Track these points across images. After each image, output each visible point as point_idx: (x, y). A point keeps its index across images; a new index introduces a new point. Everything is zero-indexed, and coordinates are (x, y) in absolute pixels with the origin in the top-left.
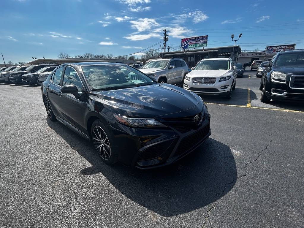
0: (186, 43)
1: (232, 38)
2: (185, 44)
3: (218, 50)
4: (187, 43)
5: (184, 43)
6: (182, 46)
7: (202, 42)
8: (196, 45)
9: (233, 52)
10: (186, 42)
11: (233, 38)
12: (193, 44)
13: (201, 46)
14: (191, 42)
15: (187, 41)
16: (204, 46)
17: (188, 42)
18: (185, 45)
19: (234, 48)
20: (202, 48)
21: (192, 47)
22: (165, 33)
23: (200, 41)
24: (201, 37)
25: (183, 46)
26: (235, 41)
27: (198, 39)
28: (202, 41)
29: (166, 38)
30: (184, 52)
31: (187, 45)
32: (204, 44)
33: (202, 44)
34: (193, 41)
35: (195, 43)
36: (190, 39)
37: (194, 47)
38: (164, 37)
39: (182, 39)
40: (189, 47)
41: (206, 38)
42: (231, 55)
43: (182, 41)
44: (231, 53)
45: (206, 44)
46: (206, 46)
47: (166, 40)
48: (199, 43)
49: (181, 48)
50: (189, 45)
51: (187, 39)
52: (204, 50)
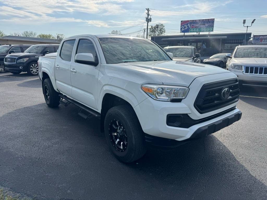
0: (187, 26)
2: (185, 27)
3: (226, 37)
4: (188, 27)
5: (184, 26)
6: (181, 29)
7: (207, 25)
10: (186, 25)
11: (245, 23)
12: (196, 27)
13: (206, 31)
14: (192, 26)
15: (188, 24)
17: (189, 25)
18: (185, 29)
19: (246, 35)
23: (204, 24)
24: (206, 20)
25: (182, 30)
26: (248, 27)
27: (202, 22)
29: (149, 18)
30: (184, 37)
31: (188, 28)
32: (209, 28)
33: (207, 28)
34: (195, 24)
35: (199, 27)
36: (192, 21)
37: (197, 31)
38: (147, 17)
39: (182, 21)
40: (191, 31)
41: (212, 21)
42: (243, 42)
43: (181, 24)
44: (243, 41)
45: (213, 29)
46: (212, 31)
47: (148, 21)
48: (203, 27)
49: (180, 32)
50: (191, 28)
51: (188, 21)
52: (209, 36)
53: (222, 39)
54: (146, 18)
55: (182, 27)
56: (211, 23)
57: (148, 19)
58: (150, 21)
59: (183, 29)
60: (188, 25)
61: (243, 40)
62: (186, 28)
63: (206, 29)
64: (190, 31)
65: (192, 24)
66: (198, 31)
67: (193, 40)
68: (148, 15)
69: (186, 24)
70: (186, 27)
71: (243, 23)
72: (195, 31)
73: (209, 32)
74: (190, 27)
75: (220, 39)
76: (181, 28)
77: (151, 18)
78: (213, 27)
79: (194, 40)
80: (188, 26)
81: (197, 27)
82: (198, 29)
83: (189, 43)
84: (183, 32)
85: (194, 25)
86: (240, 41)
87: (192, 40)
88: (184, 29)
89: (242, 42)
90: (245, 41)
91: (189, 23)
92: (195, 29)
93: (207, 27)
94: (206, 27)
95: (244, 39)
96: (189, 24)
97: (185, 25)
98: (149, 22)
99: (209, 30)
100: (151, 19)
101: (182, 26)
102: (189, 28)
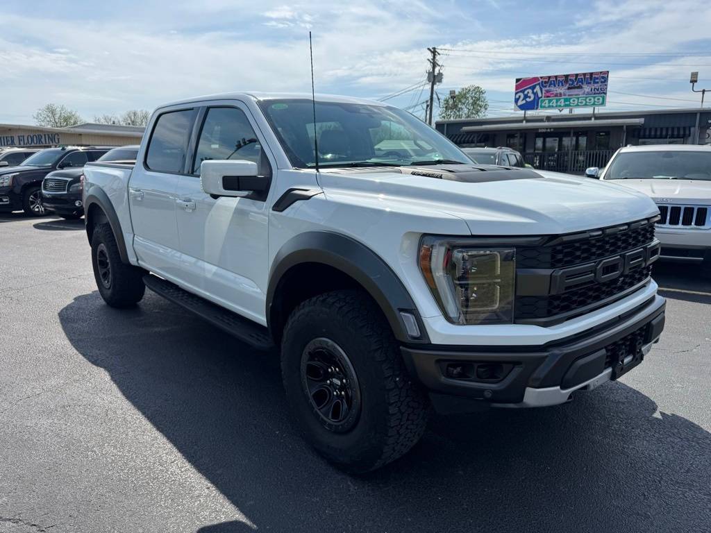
0: (533, 93)
1: (693, 81)
2: (526, 96)
3: (642, 120)
4: (535, 94)
5: (523, 92)
6: (517, 100)
7: (587, 90)
8: (566, 100)
9: (697, 127)
10: (530, 91)
11: (696, 81)
12: (556, 95)
13: (586, 105)
14: (547, 91)
15: (533, 88)
16: (594, 104)
17: (537, 89)
18: (528, 100)
19: (698, 116)
20: (588, 111)
21: (553, 107)
22: (434, 57)
23: (580, 87)
24: (585, 74)
25: (520, 103)
26: (704, 91)
27: (574, 82)
28: (587, 88)
29: (436, 74)
30: (524, 122)
31: (535, 98)
32: (594, 98)
33: (586, 98)
34: (555, 86)
35: (565, 95)
36: (547, 80)
37: (560, 106)
38: (431, 70)
40: (543, 105)
41: (603, 78)
42: (689, 135)
43: (516, 86)
44: (690, 131)
45: (604, 99)
46: (603, 103)
47: (434, 80)
48: (576, 95)
49: (513, 107)
50: (543, 98)
51: (535, 79)
52: (593, 119)
53: (627, 126)
54: (429, 73)
55: (520, 97)
56: (598, 83)
57: (434, 76)
58: (440, 81)
59: (523, 100)
60: (535, 91)
61: (692, 129)
62: (530, 97)
63: (585, 100)
64: (541, 107)
65: (546, 87)
66: (562, 104)
67: (547, 129)
68: (434, 65)
69: (528, 88)
70: (530, 94)
71: (691, 82)
72: (554, 105)
73: (592, 108)
74: (540, 95)
75: (623, 126)
76: (517, 96)
77: (441, 71)
78: (605, 94)
79: (549, 130)
80: (537, 92)
81: (561, 94)
82: (563, 100)
83: (537, 139)
84: (522, 110)
85: (552, 88)
86: (682, 132)
87: (544, 131)
88: (524, 102)
89: (687, 132)
90: (695, 130)
91: (539, 84)
92: (555, 101)
93: (588, 93)
94: (585, 96)
95: (694, 126)
96: (538, 87)
97: (526, 89)
98: (437, 84)
99: (595, 101)
100: (440, 75)
101: (521, 92)
102: (537, 98)
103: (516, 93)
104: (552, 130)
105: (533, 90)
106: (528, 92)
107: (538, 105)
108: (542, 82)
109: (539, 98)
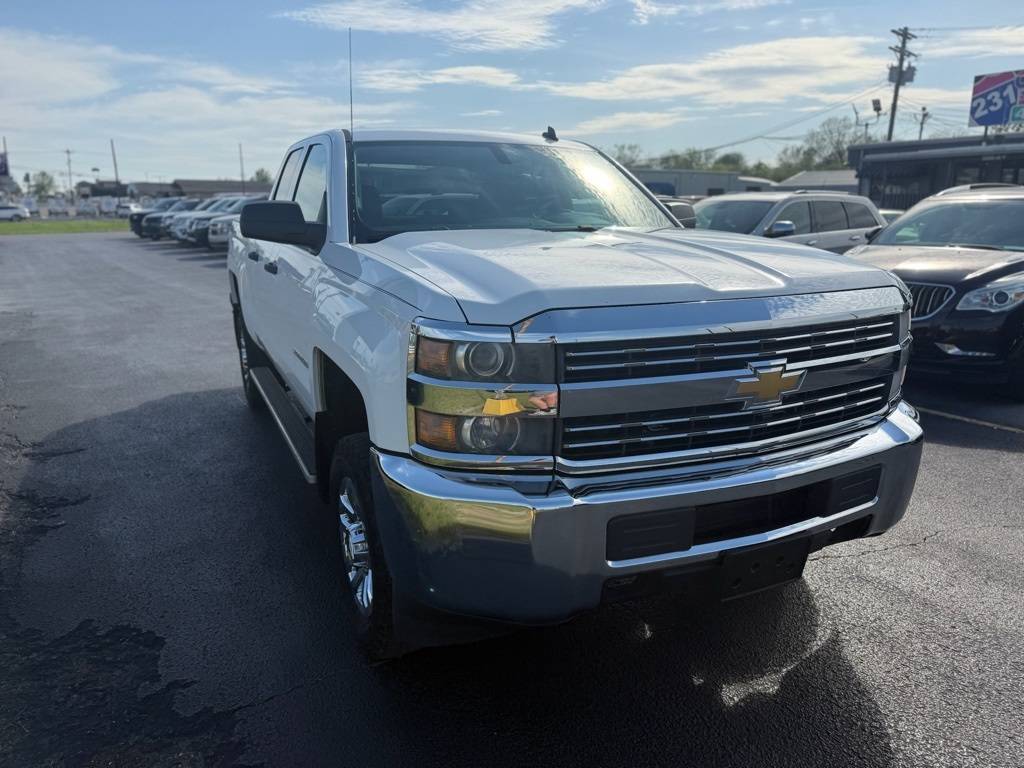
0: (1002, 97)
2: (990, 103)
4: (1005, 99)
5: (984, 96)
6: (973, 111)
10: (997, 94)
15: (1004, 88)
17: (1009, 91)
18: (992, 108)
25: (979, 114)
30: (984, 144)
31: (1003, 105)
39: (977, 79)
40: (1017, 115)
43: (974, 88)
50: (1018, 105)
51: (1008, 75)
54: (892, 69)
55: (979, 104)
59: (984, 109)
60: (1005, 94)
62: (995, 104)
64: (1014, 119)
67: (996, 155)
69: (993, 90)
70: (996, 100)
74: (1012, 100)
76: (975, 104)
80: (1008, 97)
84: (981, 124)
88: (986, 112)
91: (1012, 83)
96: (1010, 87)
97: (989, 93)
101: (981, 96)
102: (1007, 106)
103: (973, 100)
104: (1004, 157)
105: (1002, 93)
106: (993, 97)
107: (1008, 116)
108: (1018, 79)
109: (1011, 105)
